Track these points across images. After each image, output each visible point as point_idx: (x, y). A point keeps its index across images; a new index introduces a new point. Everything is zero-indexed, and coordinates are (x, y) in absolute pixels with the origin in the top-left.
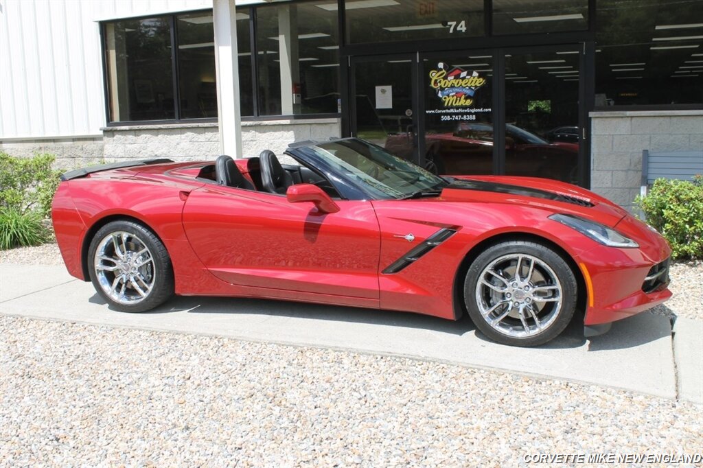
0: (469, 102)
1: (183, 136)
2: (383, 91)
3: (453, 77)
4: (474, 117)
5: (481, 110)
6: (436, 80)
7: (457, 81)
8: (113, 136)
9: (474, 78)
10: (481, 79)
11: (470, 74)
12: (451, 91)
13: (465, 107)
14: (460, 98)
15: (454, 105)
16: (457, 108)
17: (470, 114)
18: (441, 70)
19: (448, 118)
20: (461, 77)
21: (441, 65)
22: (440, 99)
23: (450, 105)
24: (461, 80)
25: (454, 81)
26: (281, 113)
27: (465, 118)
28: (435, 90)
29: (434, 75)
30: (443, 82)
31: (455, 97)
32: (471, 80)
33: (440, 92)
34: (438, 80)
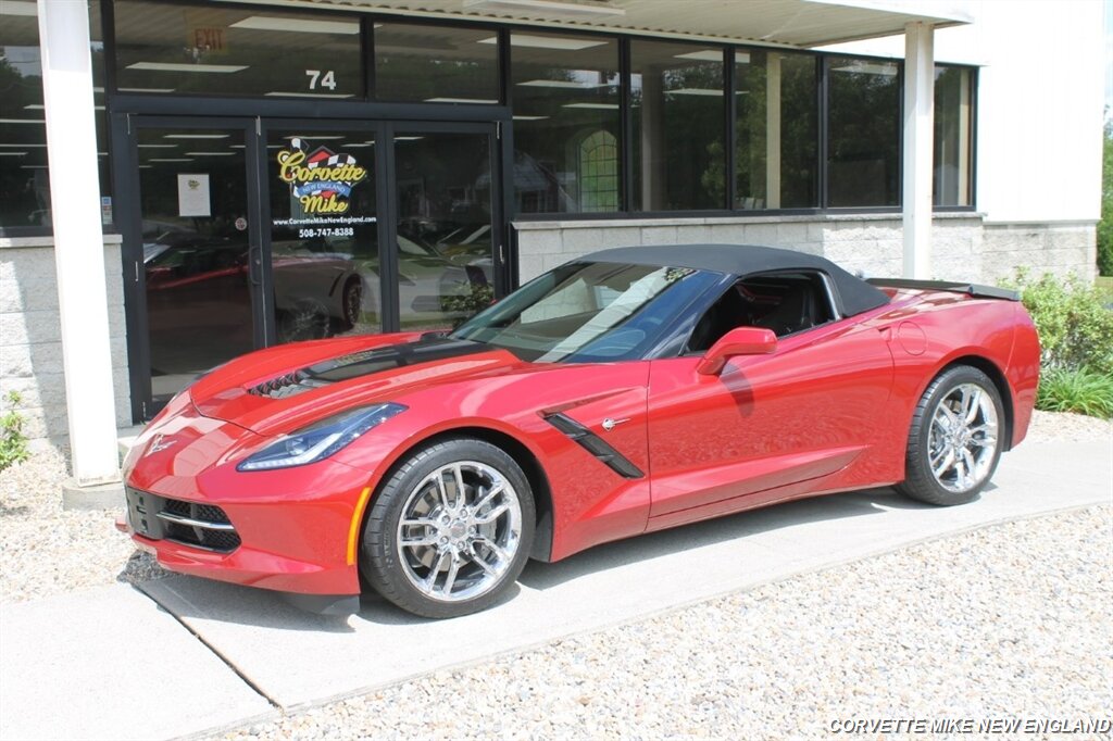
0: (343, 207)
2: (193, 184)
3: (316, 164)
4: (349, 232)
5: (361, 220)
6: (289, 169)
7: (324, 170)
9: (349, 166)
10: (360, 169)
11: (343, 160)
12: (313, 187)
13: (337, 215)
14: (329, 199)
15: (320, 211)
16: (325, 216)
17: (345, 225)
18: (297, 150)
19: (310, 233)
20: (330, 163)
21: (296, 142)
22: (297, 199)
23: (312, 210)
24: (329, 170)
25: (318, 171)
27: (337, 232)
28: (286, 185)
29: (285, 159)
30: (300, 172)
31: (321, 198)
32: (344, 170)
33: (296, 188)
34: (293, 169)
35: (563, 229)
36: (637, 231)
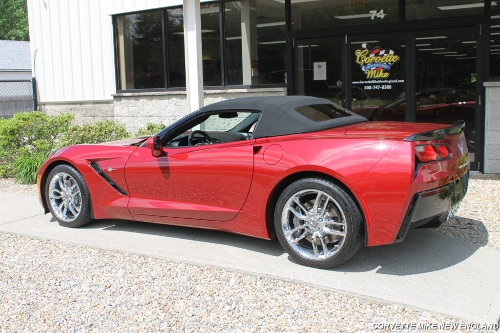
0: (386, 75)
1: (170, 101)
2: (320, 67)
3: (373, 55)
4: (390, 87)
5: (396, 81)
6: (360, 58)
7: (377, 57)
8: (121, 100)
9: (390, 55)
10: (396, 56)
11: (387, 52)
12: (372, 66)
13: (383, 79)
14: (379, 71)
15: (375, 77)
16: (377, 79)
17: (387, 84)
18: (364, 49)
19: (370, 88)
20: (380, 54)
21: (364, 45)
22: (364, 72)
23: (371, 77)
24: (380, 57)
25: (374, 58)
26: (242, 84)
27: (383, 87)
28: (359, 65)
29: (359, 53)
30: (366, 59)
31: (375, 71)
32: (388, 57)
33: (363, 67)
34: (362, 58)
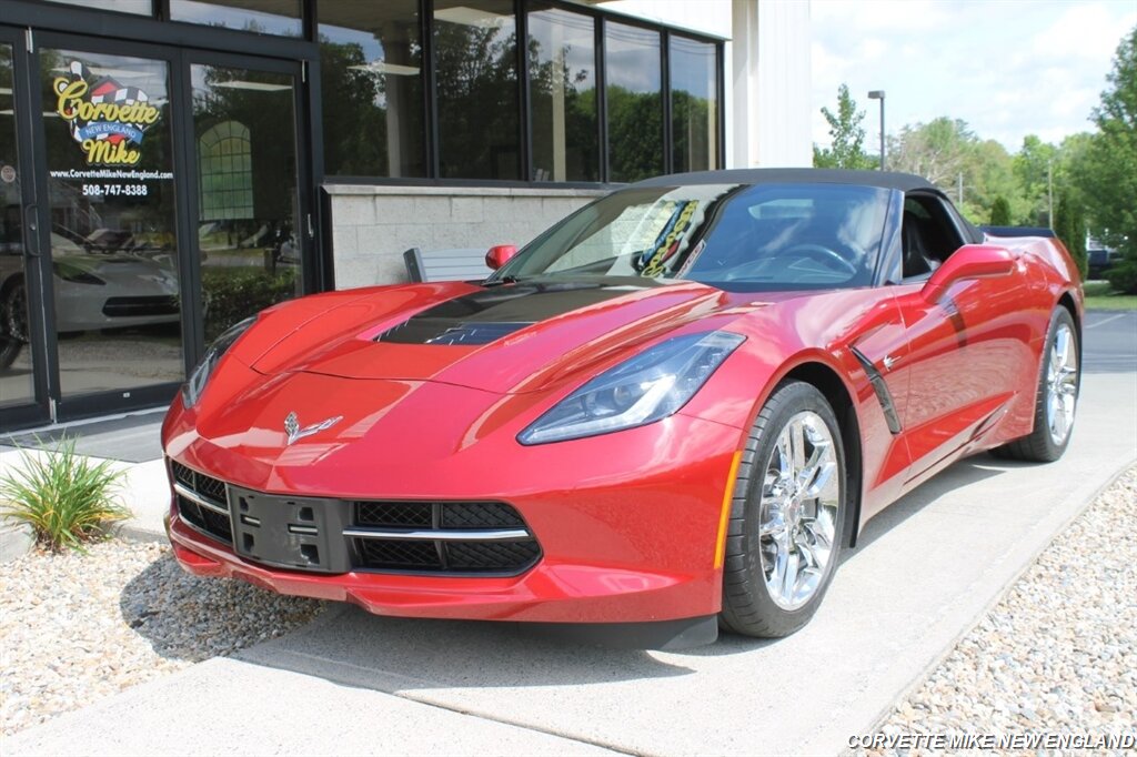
0: (134, 157)
3: (100, 98)
4: (142, 190)
7: (111, 107)
9: (140, 104)
11: (133, 95)
12: (98, 128)
13: (127, 168)
14: (118, 146)
15: (107, 161)
16: (113, 168)
17: (137, 182)
18: (77, 78)
19: (96, 190)
20: (117, 99)
21: (76, 67)
22: (78, 145)
23: (98, 160)
24: (116, 107)
25: (103, 107)
27: (128, 191)
28: (66, 123)
29: (63, 89)
30: (82, 107)
31: (107, 144)
32: (135, 109)
33: (77, 129)
34: (73, 102)
35: (375, 195)
36: (445, 201)
